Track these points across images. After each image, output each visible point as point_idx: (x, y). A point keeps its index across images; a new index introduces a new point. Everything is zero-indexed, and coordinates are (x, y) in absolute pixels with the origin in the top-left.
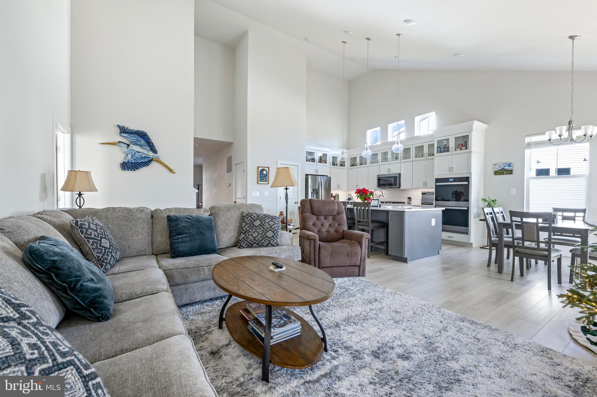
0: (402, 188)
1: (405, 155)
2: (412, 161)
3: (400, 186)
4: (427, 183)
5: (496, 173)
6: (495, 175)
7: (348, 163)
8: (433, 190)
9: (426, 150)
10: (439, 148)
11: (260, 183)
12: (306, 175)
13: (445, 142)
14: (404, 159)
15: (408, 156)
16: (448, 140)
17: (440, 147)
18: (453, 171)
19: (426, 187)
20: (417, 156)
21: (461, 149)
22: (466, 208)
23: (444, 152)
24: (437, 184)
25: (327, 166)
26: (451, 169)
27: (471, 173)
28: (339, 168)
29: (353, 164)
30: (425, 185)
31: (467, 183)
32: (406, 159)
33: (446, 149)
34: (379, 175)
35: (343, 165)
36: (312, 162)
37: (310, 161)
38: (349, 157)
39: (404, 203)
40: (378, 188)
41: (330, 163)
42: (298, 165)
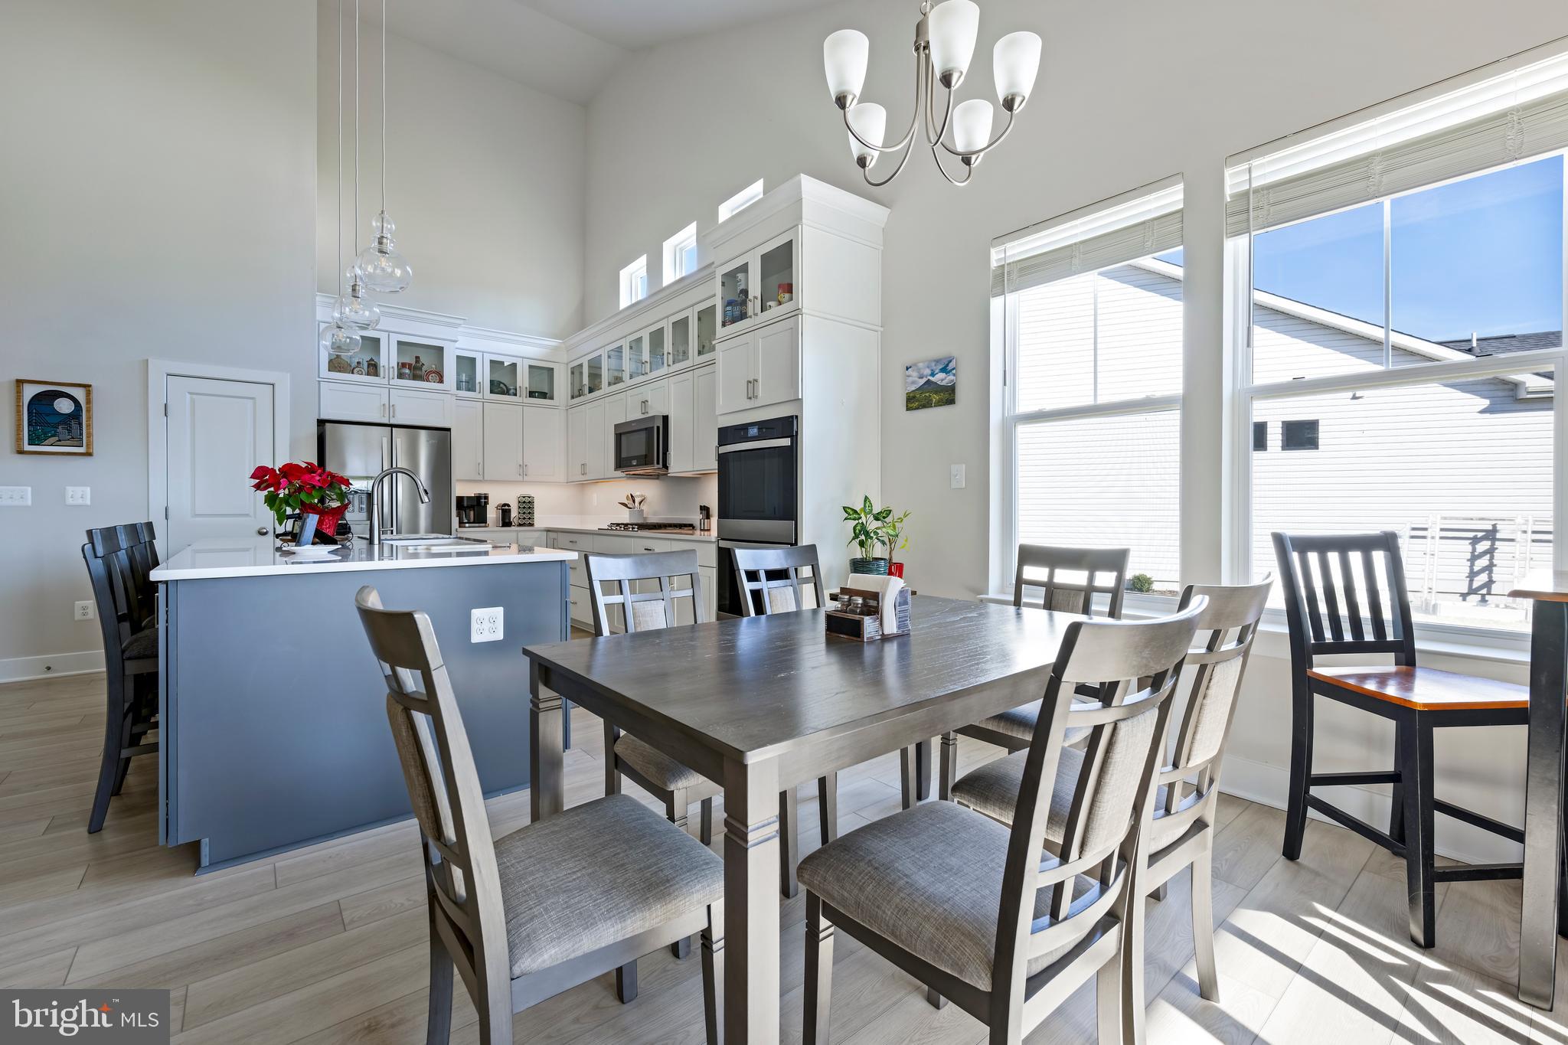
0: (670, 470)
1: (677, 349)
3: (665, 466)
5: (911, 402)
6: (908, 409)
7: (563, 384)
10: (731, 307)
11: (32, 449)
12: (321, 423)
13: (740, 280)
14: (674, 362)
15: (683, 349)
16: (746, 270)
17: (731, 304)
18: (756, 397)
21: (778, 304)
23: (736, 321)
24: (722, 450)
25: (445, 392)
26: (751, 389)
27: (798, 401)
28: (524, 405)
29: (578, 391)
31: (786, 442)
32: (679, 361)
33: (742, 309)
34: (621, 424)
35: (548, 395)
36: (364, 373)
37: (355, 371)
38: (567, 364)
39: (691, 526)
40: (619, 473)
41: (480, 383)
42: (272, 382)
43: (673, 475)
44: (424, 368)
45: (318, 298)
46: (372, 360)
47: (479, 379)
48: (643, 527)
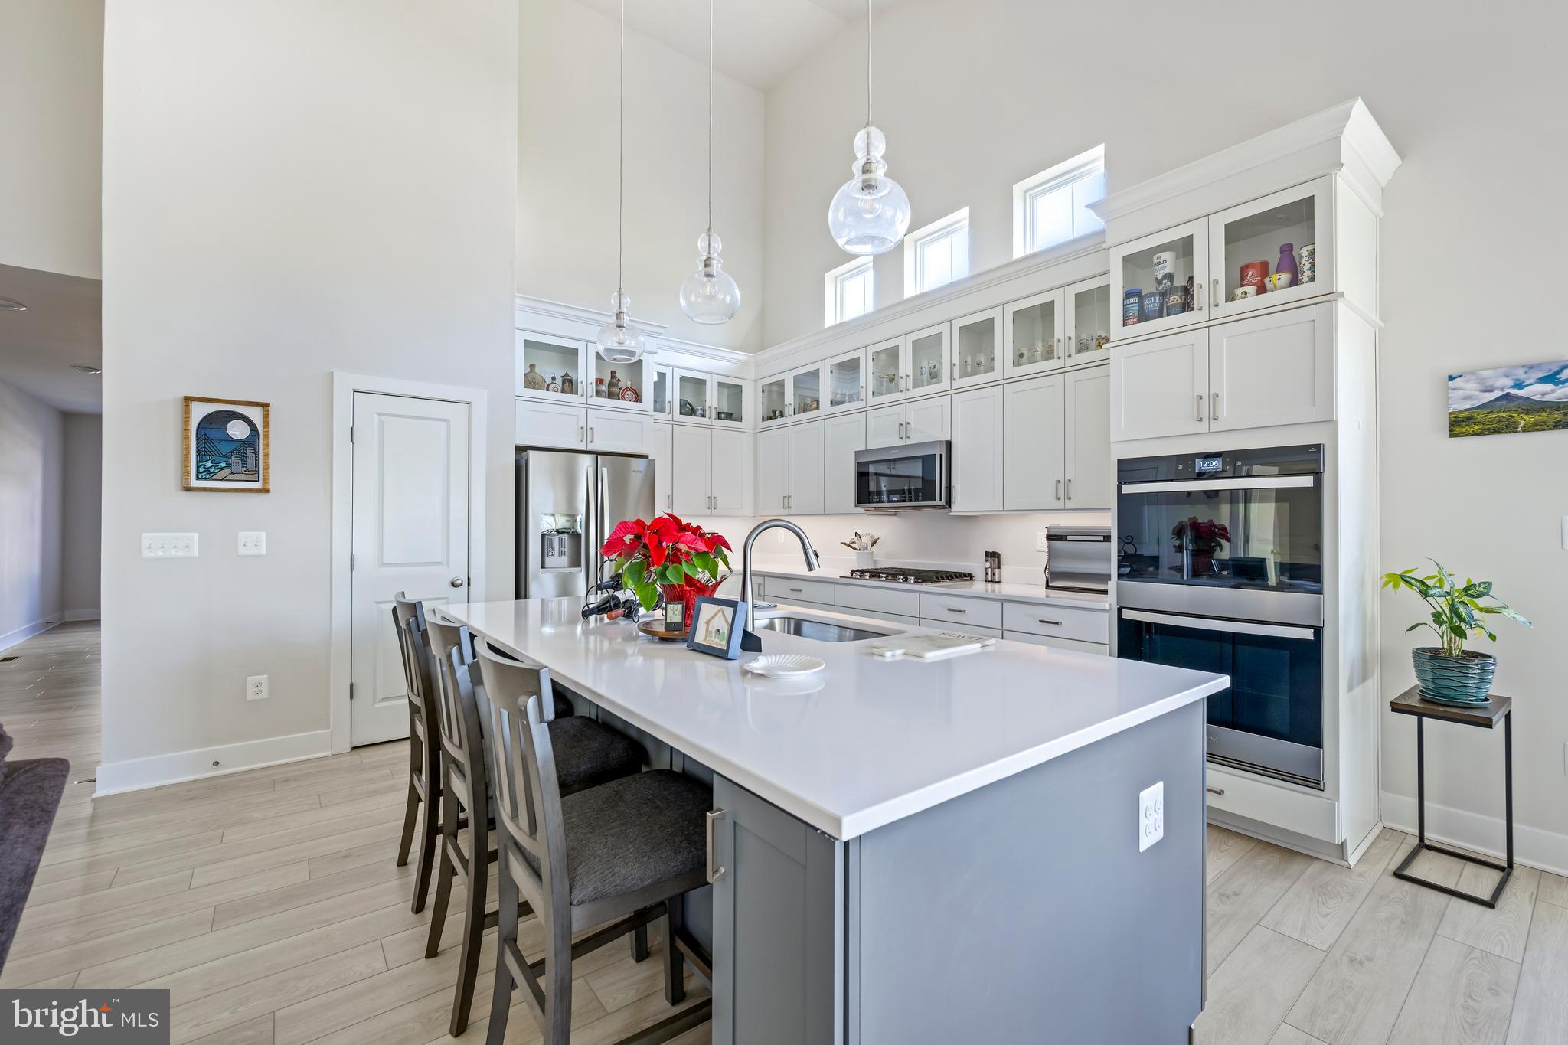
0: (957, 508)
1: (969, 359)
2: (1002, 383)
3: (949, 503)
4: (1071, 486)
5: (1459, 425)
6: (1452, 434)
7: (752, 405)
8: (1108, 521)
9: (1065, 324)
10: (1136, 300)
11: (200, 484)
12: (520, 450)
13: (1168, 262)
14: (964, 375)
15: (982, 358)
16: (1185, 247)
17: (1138, 294)
18: (1216, 418)
19: (1069, 505)
20: (1021, 356)
21: (1262, 289)
22: (1307, 634)
23: (1161, 316)
24: (1127, 489)
25: (643, 413)
26: (1206, 406)
27: (1331, 423)
28: (712, 427)
29: (774, 412)
30: (1061, 495)
31: (1307, 481)
32: (974, 373)
33: (1176, 299)
34: (866, 452)
35: (733, 416)
36: (560, 390)
37: (551, 387)
38: (756, 381)
39: (969, 576)
40: (859, 510)
41: (670, 402)
42: (467, 400)
43: (954, 514)
44: (620, 385)
45: (518, 301)
46: (567, 375)
47: (668, 398)
48: (875, 574)
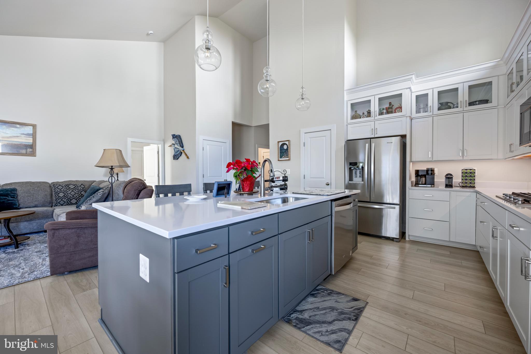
11: (280, 159)
25: (402, 116)
35: (489, 101)
37: (362, 117)
38: (506, 74)
41: (431, 106)
42: (330, 129)
44: (393, 107)
46: (369, 110)
